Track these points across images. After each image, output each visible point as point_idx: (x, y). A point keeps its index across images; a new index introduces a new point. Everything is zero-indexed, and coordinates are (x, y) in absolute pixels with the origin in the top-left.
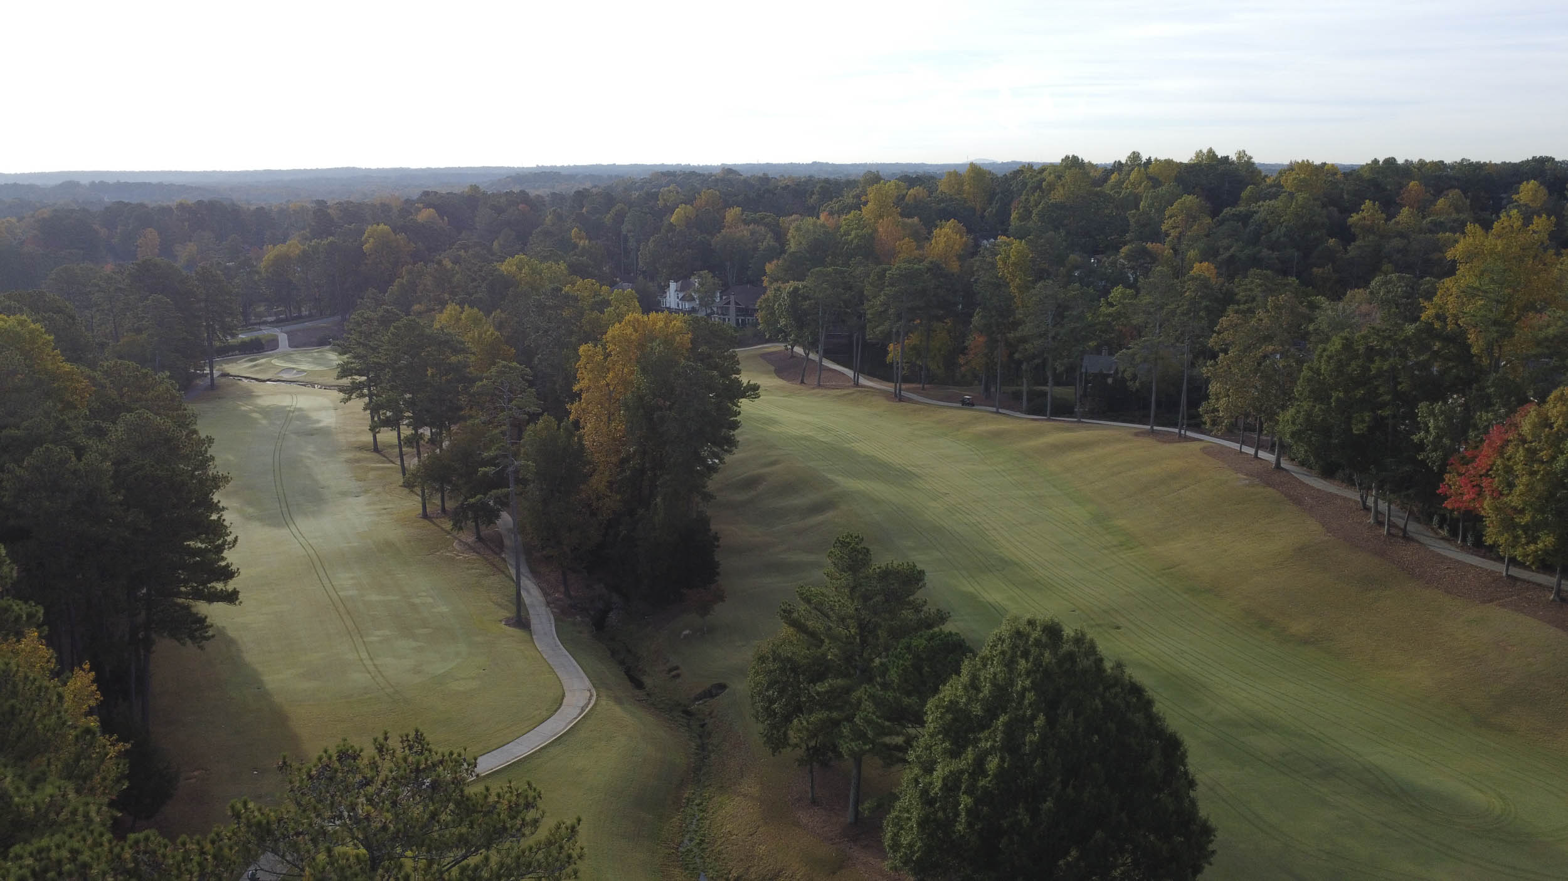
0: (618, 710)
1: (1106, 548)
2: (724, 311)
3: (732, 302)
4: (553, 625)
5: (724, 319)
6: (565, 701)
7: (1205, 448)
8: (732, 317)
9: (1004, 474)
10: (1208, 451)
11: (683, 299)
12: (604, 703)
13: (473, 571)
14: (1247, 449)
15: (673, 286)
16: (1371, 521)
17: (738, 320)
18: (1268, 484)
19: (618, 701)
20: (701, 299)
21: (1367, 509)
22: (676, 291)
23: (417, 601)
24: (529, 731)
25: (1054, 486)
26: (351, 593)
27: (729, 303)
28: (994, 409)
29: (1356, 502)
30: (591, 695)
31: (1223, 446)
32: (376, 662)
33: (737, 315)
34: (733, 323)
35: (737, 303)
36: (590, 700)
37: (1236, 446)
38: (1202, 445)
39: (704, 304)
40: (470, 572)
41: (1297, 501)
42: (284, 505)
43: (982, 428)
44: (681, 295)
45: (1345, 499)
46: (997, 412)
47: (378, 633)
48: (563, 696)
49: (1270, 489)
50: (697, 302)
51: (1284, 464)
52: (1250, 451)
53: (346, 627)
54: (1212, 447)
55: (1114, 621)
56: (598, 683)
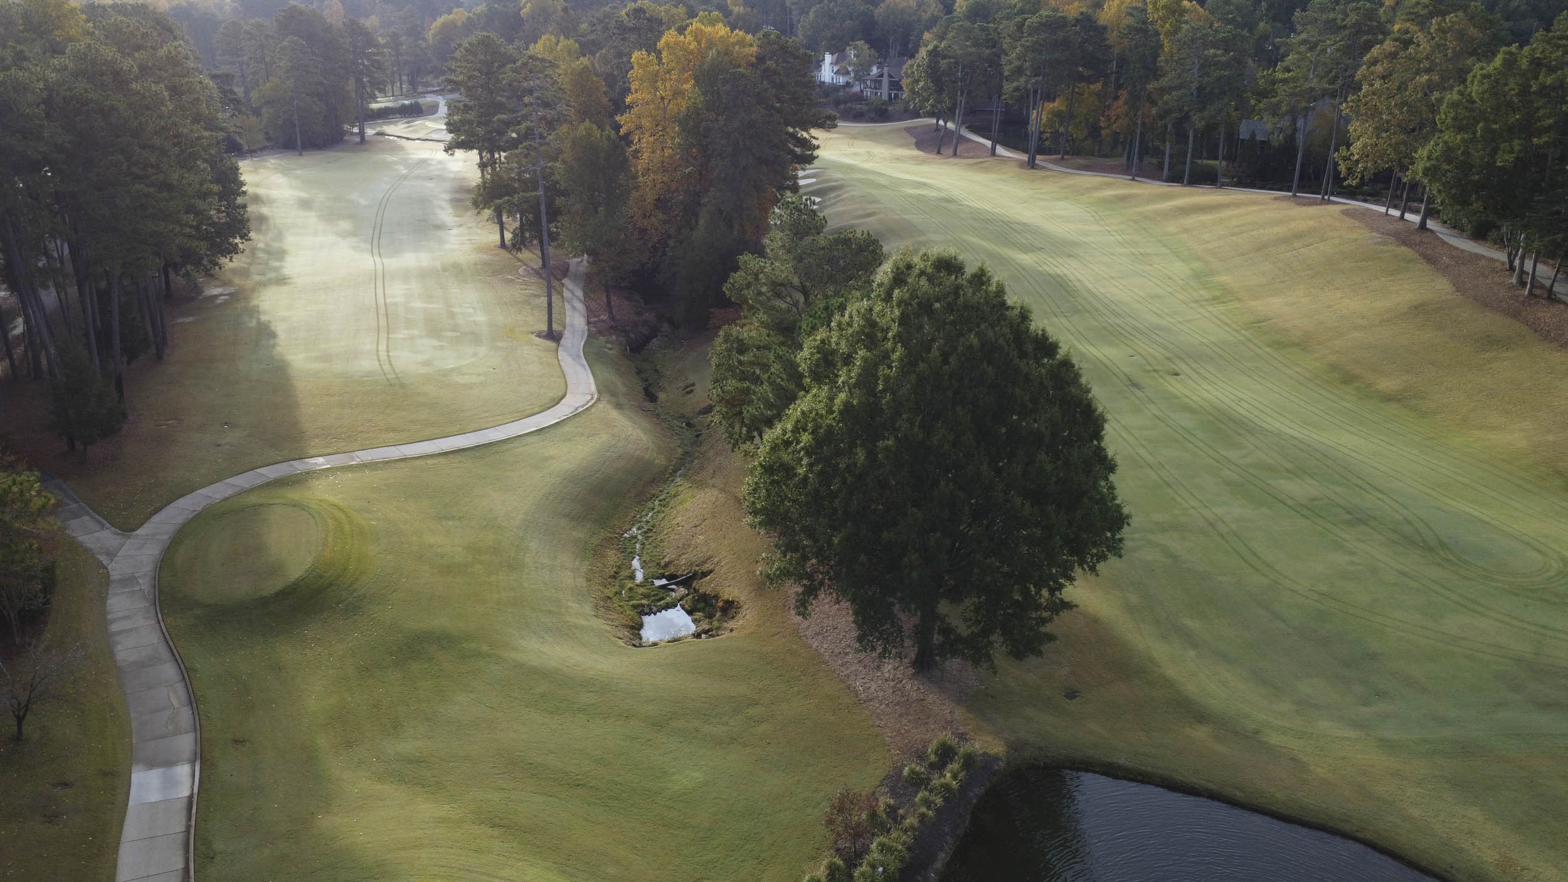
0: (614, 414)
1: (1196, 301)
2: (877, 82)
3: (886, 75)
4: (584, 340)
5: (876, 93)
6: (563, 401)
7: (1347, 210)
8: (884, 92)
9: (1114, 233)
10: (1346, 213)
11: (837, 73)
12: (601, 405)
13: (527, 291)
14: (1392, 212)
15: (828, 58)
16: (1514, 280)
17: (890, 95)
18: (1404, 243)
19: (619, 406)
20: (856, 72)
21: (1512, 268)
22: (831, 64)
23: (457, 310)
24: (513, 422)
25: (1165, 246)
26: (397, 300)
27: (882, 76)
28: (1131, 177)
29: (1503, 263)
30: (592, 399)
31: (1368, 209)
32: (391, 354)
33: (890, 89)
34: (885, 97)
35: (890, 76)
36: (588, 402)
37: (1383, 209)
38: (1344, 207)
39: (859, 78)
40: (523, 292)
41: (1431, 260)
42: (377, 231)
43: (1108, 193)
44: (836, 69)
45: (1491, 260)
46: (1133, 180)
47: (406, 332)
48: (564, 396)
49: (1404, 248)
50: (852, 75)
51: (1430, 224)
52: (1396, 213)
53: (379, 325)
54: (1355, 209)
55: (1174, 367)
56: (605, 390)
